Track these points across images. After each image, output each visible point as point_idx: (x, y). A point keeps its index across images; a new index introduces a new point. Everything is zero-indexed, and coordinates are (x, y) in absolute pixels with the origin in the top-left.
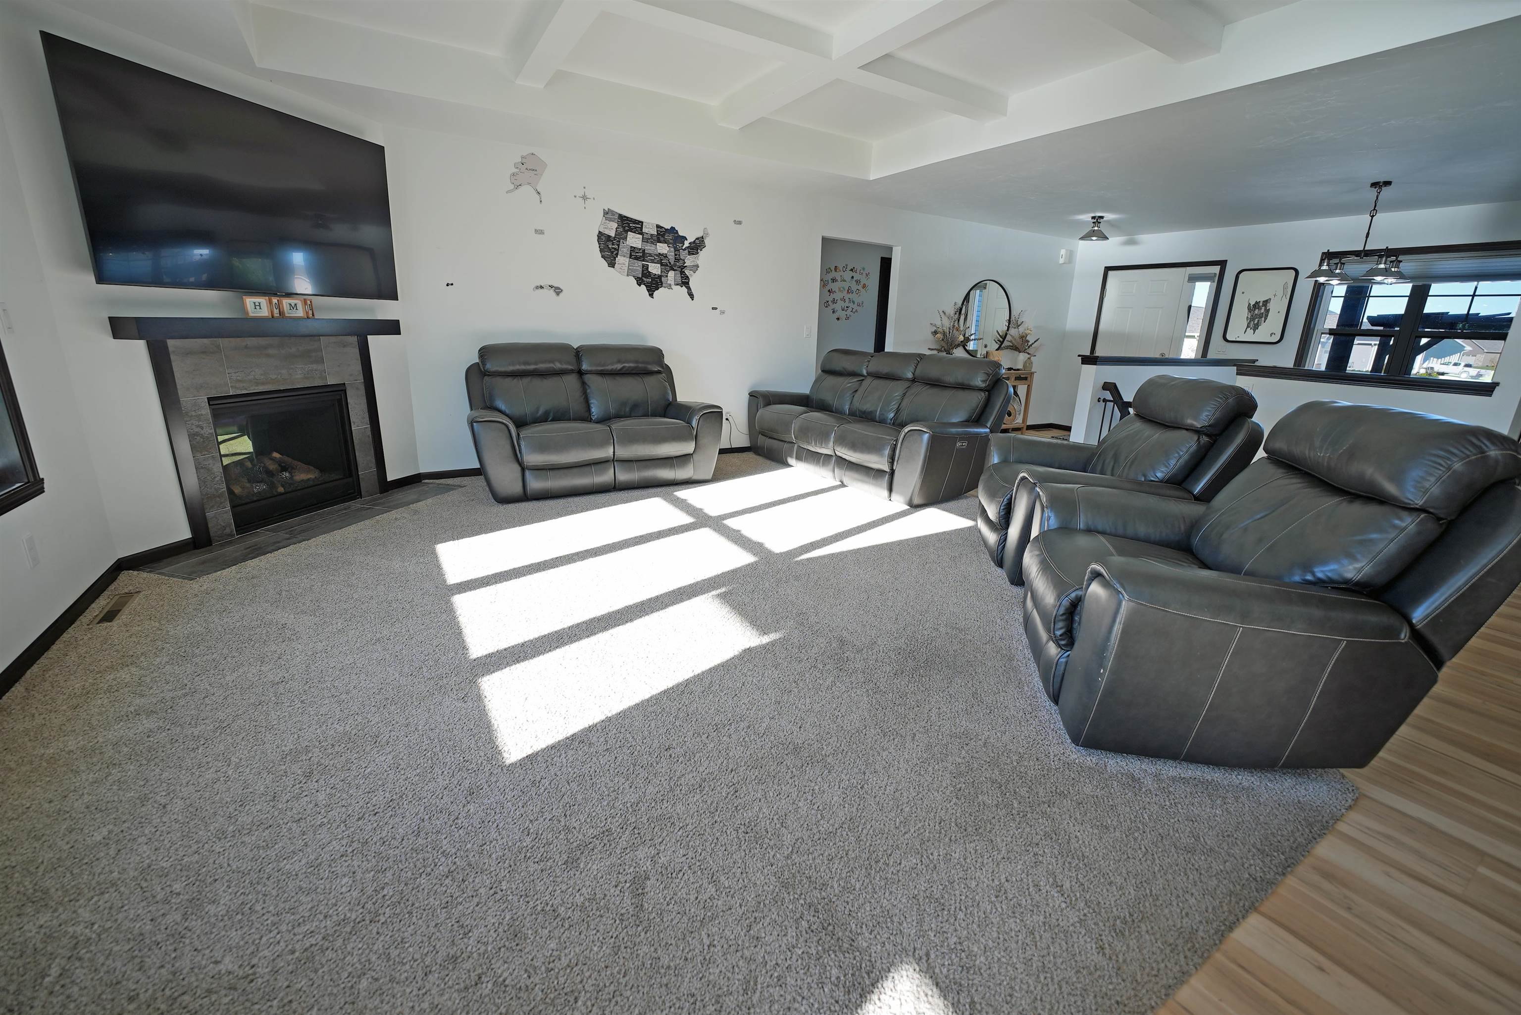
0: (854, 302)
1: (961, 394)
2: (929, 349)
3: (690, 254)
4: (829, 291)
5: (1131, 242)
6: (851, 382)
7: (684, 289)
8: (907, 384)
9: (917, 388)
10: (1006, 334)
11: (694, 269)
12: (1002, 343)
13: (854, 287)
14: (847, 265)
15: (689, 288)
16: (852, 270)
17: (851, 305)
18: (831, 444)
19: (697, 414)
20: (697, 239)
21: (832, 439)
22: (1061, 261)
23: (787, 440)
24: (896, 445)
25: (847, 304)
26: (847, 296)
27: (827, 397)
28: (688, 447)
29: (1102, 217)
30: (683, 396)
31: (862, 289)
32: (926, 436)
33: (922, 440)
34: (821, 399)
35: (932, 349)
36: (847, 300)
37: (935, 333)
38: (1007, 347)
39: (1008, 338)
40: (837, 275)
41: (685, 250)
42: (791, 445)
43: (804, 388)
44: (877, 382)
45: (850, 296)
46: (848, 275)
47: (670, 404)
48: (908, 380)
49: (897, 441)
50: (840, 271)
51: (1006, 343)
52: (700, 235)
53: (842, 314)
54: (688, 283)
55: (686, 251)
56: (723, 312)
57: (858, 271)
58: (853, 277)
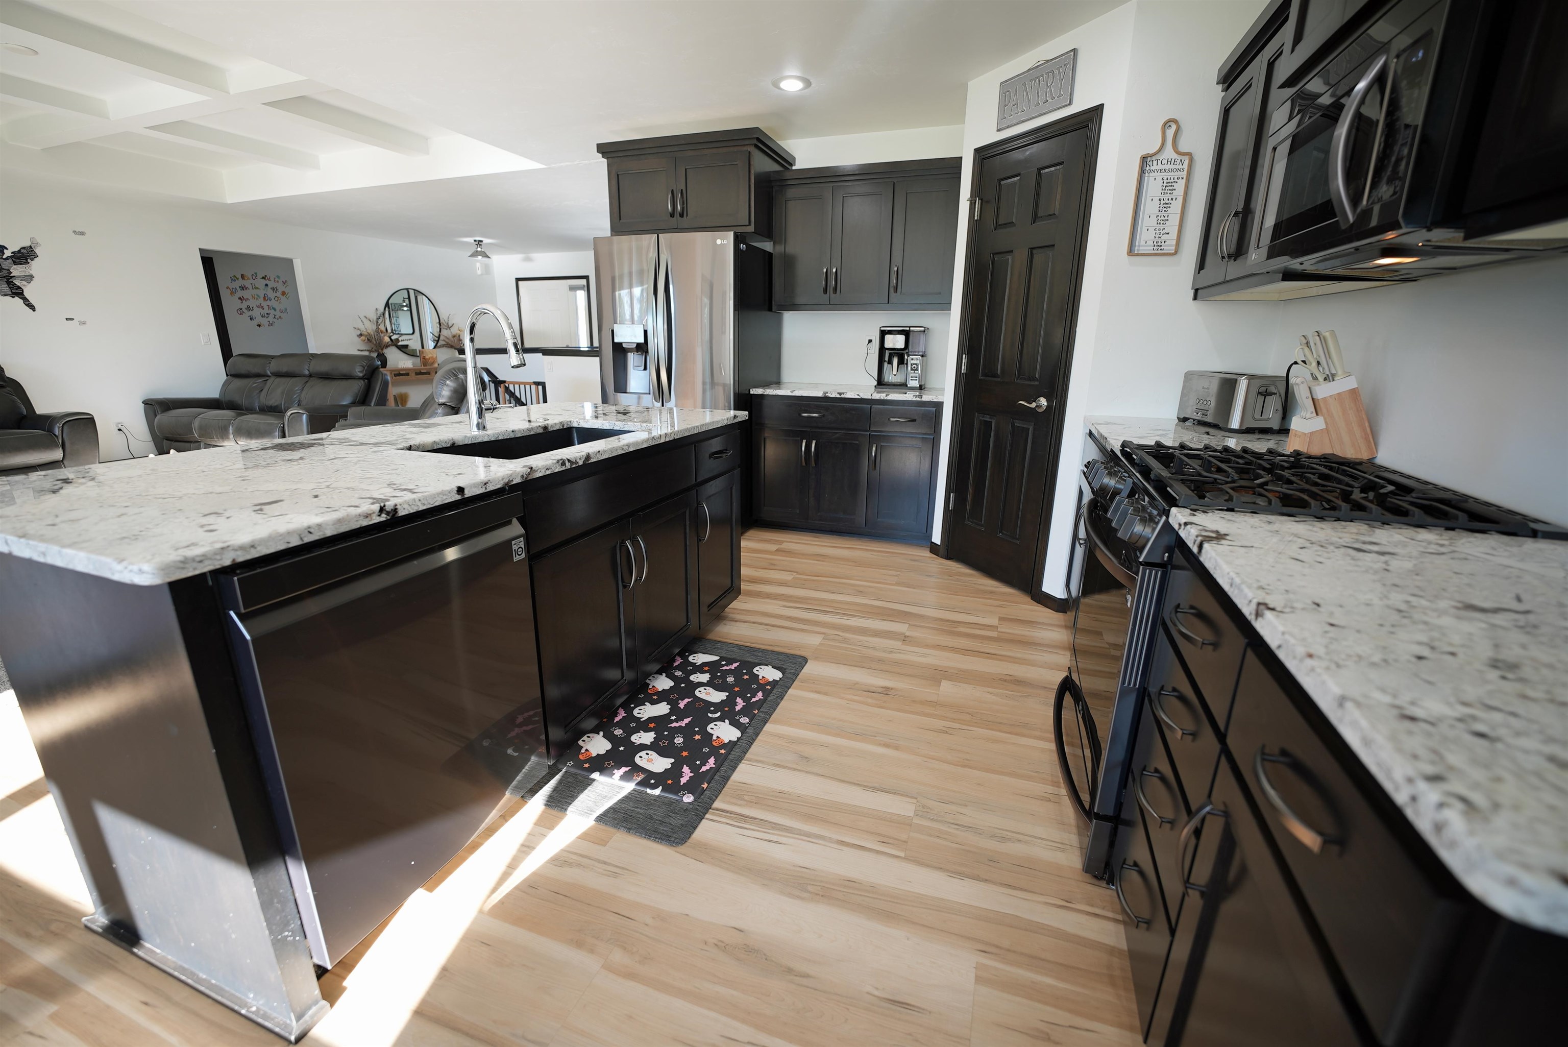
0: (275, 310)
1: (344, 383)
2: (359, 350)
3: (15, 263)
4: (240, 298)
5: (528, 259)
6: (256, 383)
7: (18, 301)
8: (305, 379)
9: (313, 381)
10: (439, 335)
11: (29, 279)
12: (438, 341)
13: (271, 294)
14: (256, 273)
15: (25, 300)
16: (264, 278)
17: (272, 312)
18: (231, 436)
19: (58, 422)
20: (22, 248)
21: (231, 431)
22: (479, 272)
23: (191, 440)
24: (284, 427)
25: (266, 311)
26: (264, 304)
27: (237, 399)
28: (58, 454)
29: (482, 241)
30: (41, 408)
31: (281, 296)
32: (304, 417)
33: (301, 420)
34: (229, 401)
35: (362, 351)
36: (266, 308)
37: (361, 335)
38: (443, 346)
39: (441, 338)
40: (247, 283)
41: (7, 259)
42: (199, 443)
43: (213, 392)
44: (278, 380)
45: (268, 303)
46: (260, 283)
47: (24, 417)
48: (305, 376)
49: (284, 424)
50: (248, 279)
51: (441, 343)
52: (27, 244)
53: (264, 321)
54: (22, 294)
55: (10, 261)
56: (83, 323)
57: (272, 279)
58: (267, 285)
